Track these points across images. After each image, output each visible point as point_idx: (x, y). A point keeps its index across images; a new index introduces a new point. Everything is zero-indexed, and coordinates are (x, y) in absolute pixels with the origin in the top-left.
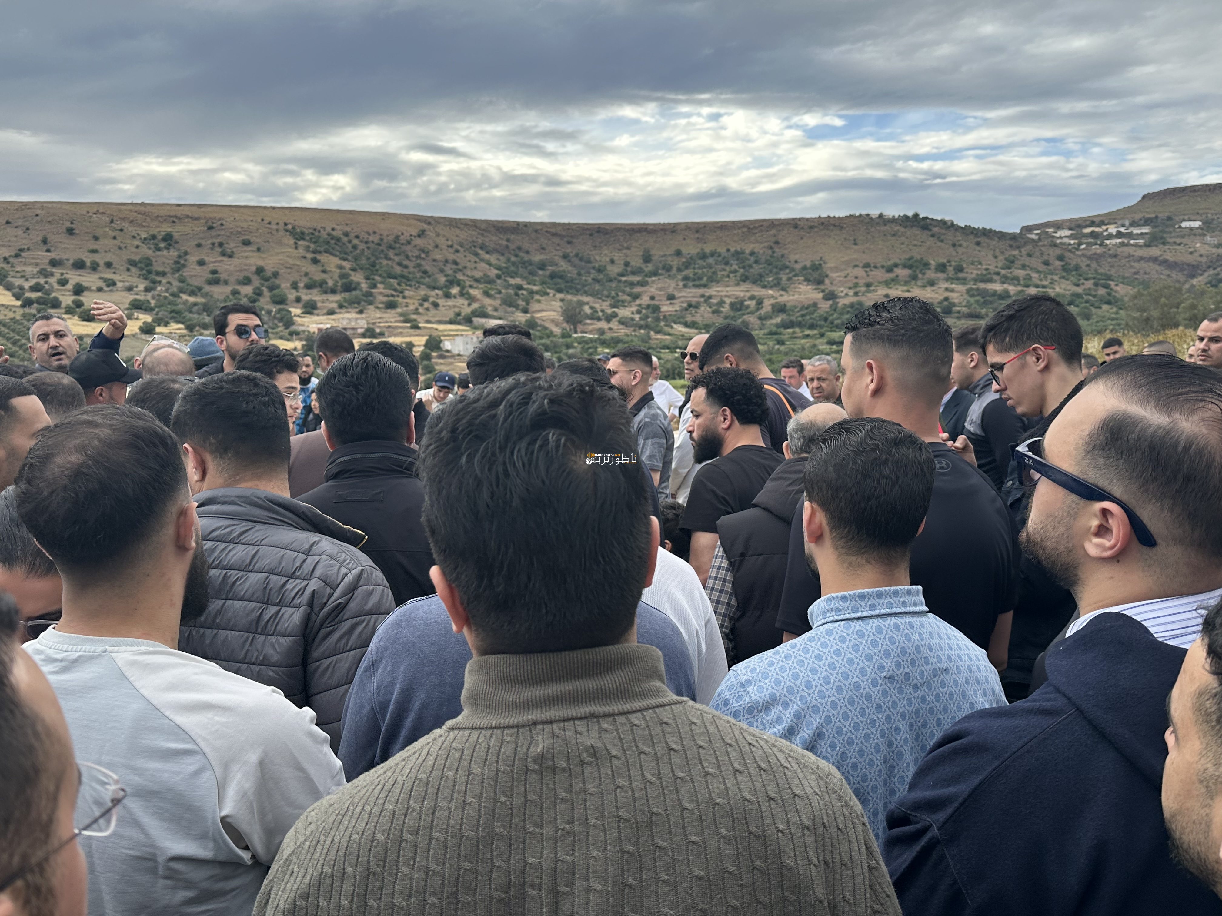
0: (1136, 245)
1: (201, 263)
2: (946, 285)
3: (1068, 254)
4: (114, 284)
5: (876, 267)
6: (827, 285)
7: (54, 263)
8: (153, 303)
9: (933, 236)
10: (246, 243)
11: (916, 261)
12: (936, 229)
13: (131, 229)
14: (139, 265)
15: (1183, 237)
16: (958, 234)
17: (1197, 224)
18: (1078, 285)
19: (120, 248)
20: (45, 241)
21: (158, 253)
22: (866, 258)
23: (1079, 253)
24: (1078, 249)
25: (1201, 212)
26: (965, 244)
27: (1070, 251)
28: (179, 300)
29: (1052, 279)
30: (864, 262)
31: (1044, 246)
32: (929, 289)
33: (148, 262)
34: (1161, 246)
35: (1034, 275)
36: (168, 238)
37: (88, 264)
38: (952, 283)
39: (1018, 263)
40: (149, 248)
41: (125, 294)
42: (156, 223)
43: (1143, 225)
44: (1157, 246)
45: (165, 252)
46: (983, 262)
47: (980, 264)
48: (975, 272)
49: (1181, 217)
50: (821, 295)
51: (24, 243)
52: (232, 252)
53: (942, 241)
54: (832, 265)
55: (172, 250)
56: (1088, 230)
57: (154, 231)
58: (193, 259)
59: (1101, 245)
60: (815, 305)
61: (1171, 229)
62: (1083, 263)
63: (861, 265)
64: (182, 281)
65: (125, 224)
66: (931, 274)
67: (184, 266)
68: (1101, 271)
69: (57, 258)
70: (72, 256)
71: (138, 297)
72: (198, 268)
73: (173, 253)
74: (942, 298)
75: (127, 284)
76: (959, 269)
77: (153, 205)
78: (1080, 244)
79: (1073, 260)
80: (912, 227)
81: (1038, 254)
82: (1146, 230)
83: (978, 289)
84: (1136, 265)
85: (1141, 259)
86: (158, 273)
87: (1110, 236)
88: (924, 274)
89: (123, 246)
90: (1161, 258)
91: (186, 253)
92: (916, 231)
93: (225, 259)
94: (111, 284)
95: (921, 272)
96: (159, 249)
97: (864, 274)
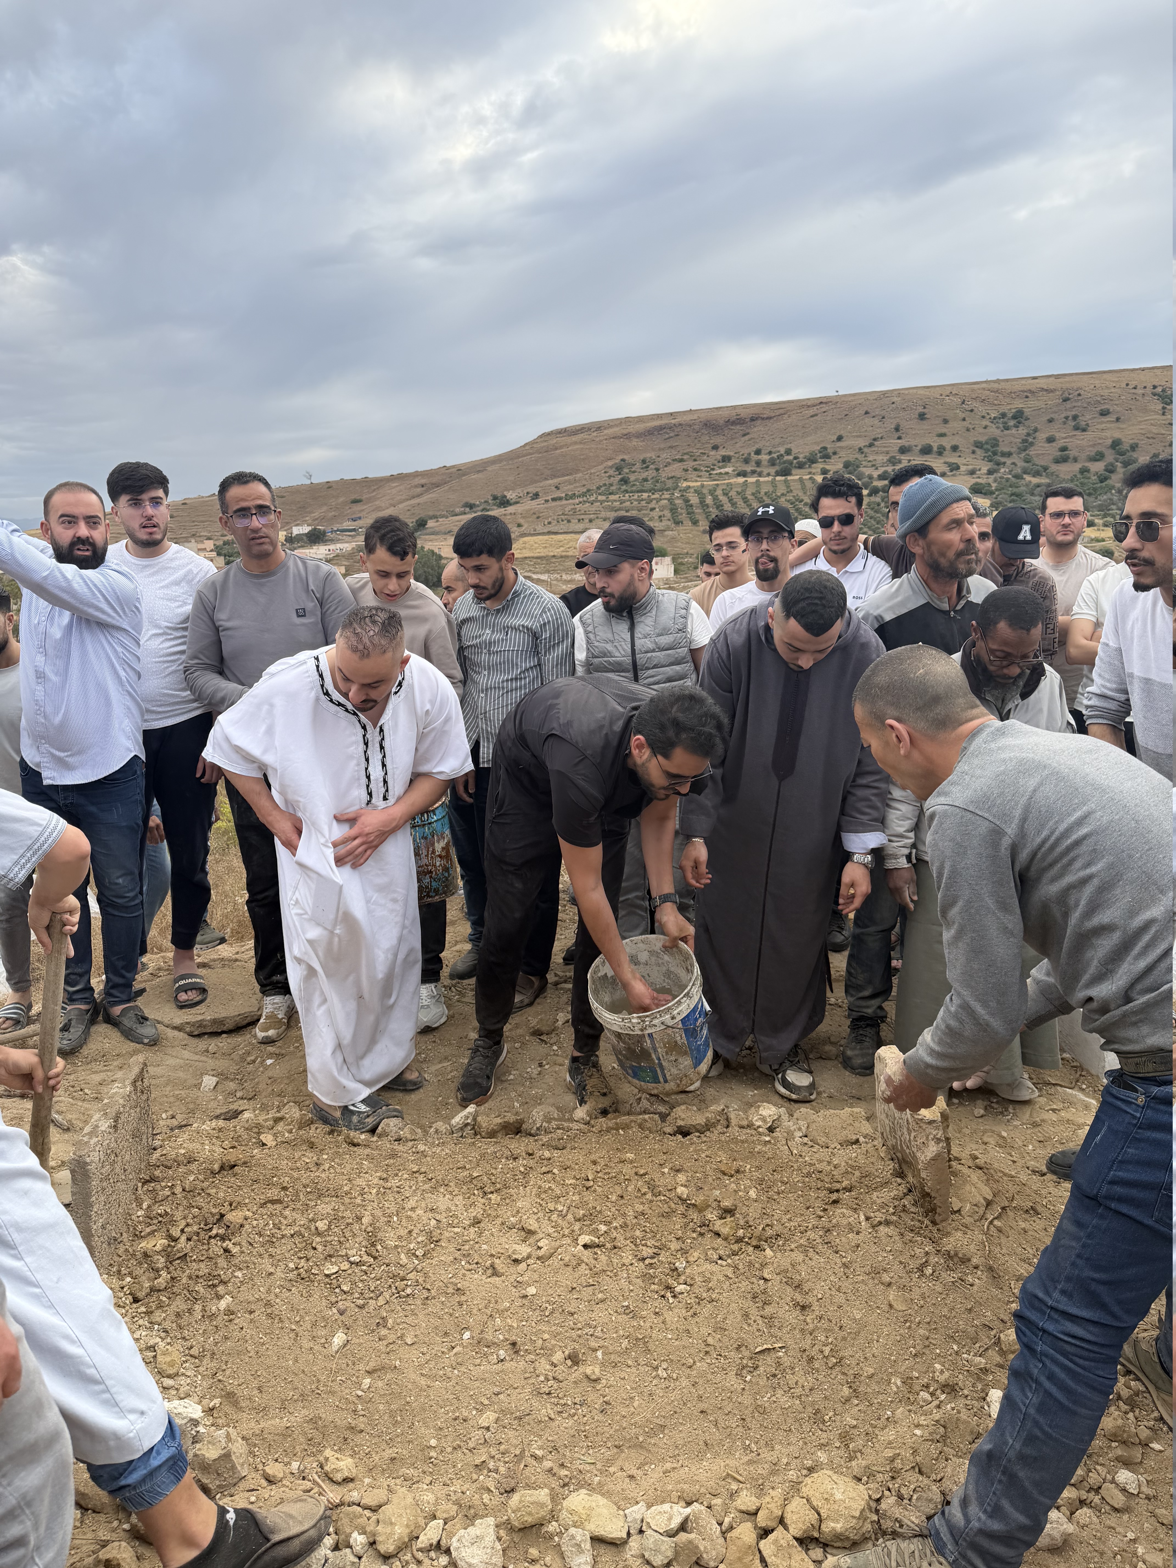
1: (1051, 440)
4: (958, 468)
7: (903, 450)
8: (994, 486)
10: (1104, 413)
13: (981, 409)
14: (985, 446)
19: (968, 430)
20: (897, 429)
21: (1006, 432)
28: (1023, 482)
33: (995, 442)
36: (1019, 416)
37: (935, 449)
40: (998, 428)
41: (967, 478)
42: (1008, 400)
45: (1014, 431)
51: (878, 433)
52: (1087, 425)
55: (1021, 428)
57: (1004, 409)
58: (1042, 436)
64: (1027, 461)
65: (976, 404)
67: (1032, 444)
69: (907, 444)
70: (920, 442)
71: (978, 480)
72: (1047, 445)
73: (1022, 431)
75: (970, 467)
77: (1007, 380)
86: (1004, 454)
89: (971, 426)
91: (1036, 430)
93: (1078, 433)
94: (954, 468)
96: (1007, 428)
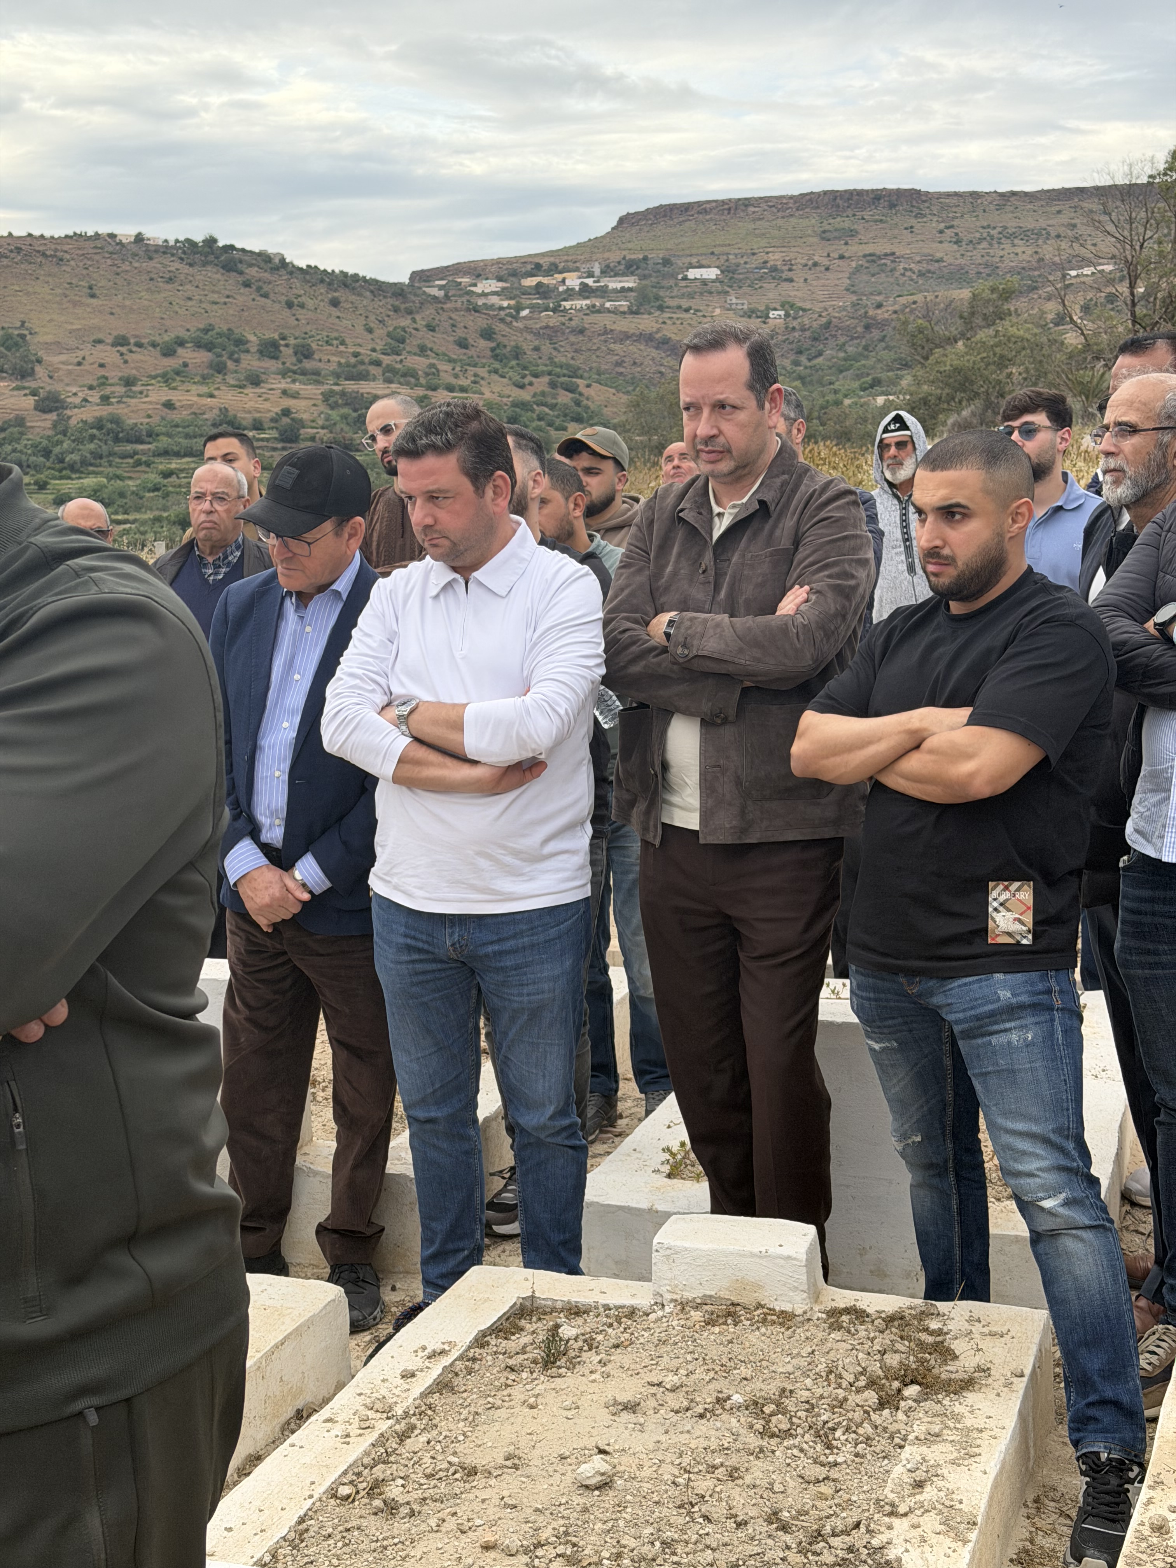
0: (614, 311)
2: (284, 384)
3: (499, 327)
5: (139, 345)
6: (41, 379)
9: (247, 285)
11: (220, 335)
12: (253, 272)
15: (691, 296)
16: (296, 282)
17: (711, 273)
18: (522, 387)
22: (119, 327)
23: (520, 325)
24: (516, 318)
25: (717, 251)
26: (310, 304)
27: (502, 320)
29: (476, 375)
30: (115, 333)
31: (456, 310)
32: (249, 390)
34: (658, 313)
35: (444, 367)
38: (294, 381)
39: (412, 344)
43: (624, 275)
44: (650, 313)
46: (348, 341)
47: (343, 343)
48: (334, 359)
49: (687, 260)
50: (31, 401)
53: (266, 296)
54: (49, 338)
56: (530, 282)
59: (554, 310)
60: (20, 421)
61: (672, 282)
62: (527, 343)
63: (109, 340)
66: (251, 362)
68: (560, 359)
74: (278, 410)
76: (304, 353)
78: (519, 308)
79: (511, 337)
80: (205, 264)
81: (447, 325)
82: (630, 282)
83: (343, 394)
84: (617, 347)
85: (626, 336)
87: (570, 294)
88: (237, 361)
90: (658, 336)
92: (213, 273)
95: (230, 357)
97: (118, 360)
